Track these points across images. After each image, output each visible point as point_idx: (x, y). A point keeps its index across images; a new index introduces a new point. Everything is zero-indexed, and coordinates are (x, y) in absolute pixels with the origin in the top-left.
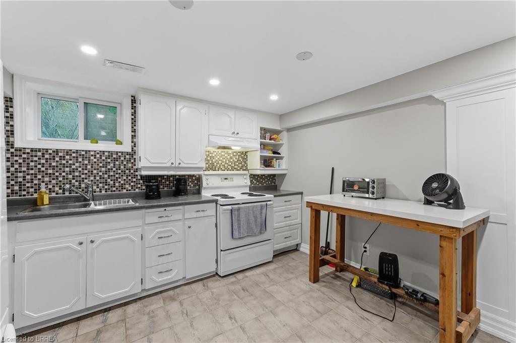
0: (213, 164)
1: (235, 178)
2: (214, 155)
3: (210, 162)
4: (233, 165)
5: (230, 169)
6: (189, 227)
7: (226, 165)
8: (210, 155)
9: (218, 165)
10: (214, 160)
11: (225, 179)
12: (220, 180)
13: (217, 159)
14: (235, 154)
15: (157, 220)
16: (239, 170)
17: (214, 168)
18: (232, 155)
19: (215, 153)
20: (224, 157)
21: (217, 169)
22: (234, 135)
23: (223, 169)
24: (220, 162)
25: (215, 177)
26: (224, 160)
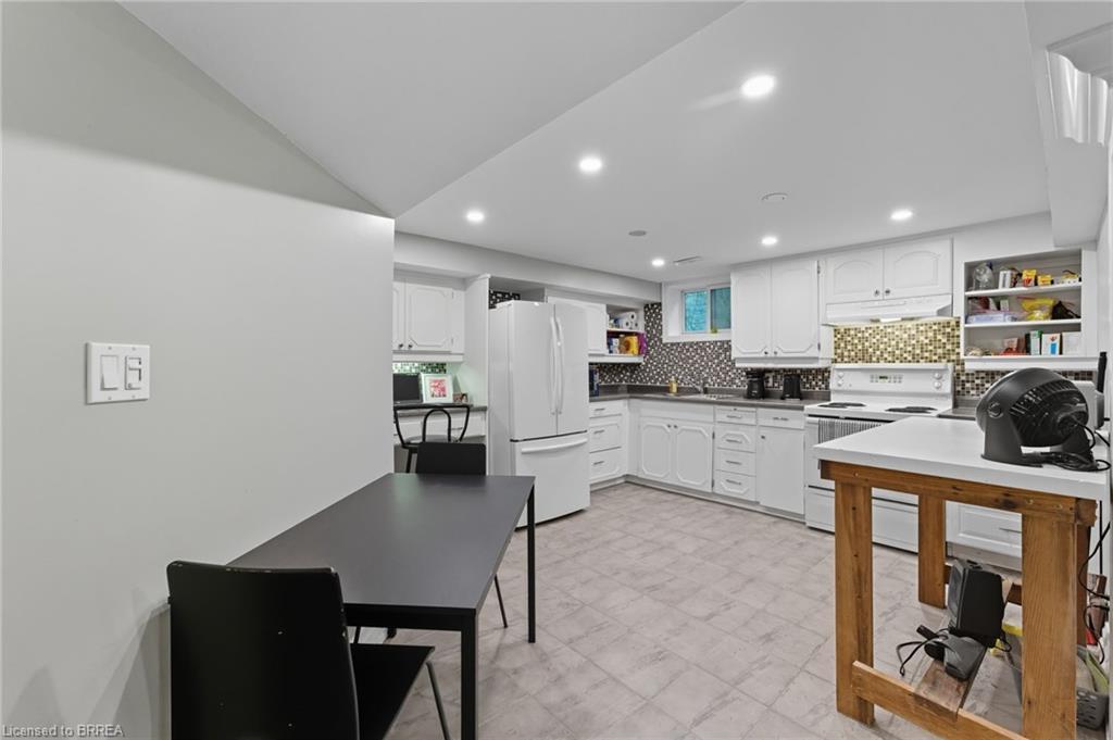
0: (865, 351)
1: (905, 377)
2: (867, 335)
3: (860, 347)
4: (918, 351)
5: (910, 358)
6: (763, 437)
7: (897, 352)
8: (860, 335)
9: (878, 353)
10: (867, 344)
11: (881, 378)
12: (870, 379)
13: (874, 340)
14: (921, 328)
15: (727, 420)
16: (935, 361)
17: (867, 357)
18: (913, 332)
19: (870, 331)
20: (891, 336)
21: (874, 359)
22: (879, 297)
23: (890, 359)
24: (882, 346)
25: (859, 373)
26: (893, 343)
